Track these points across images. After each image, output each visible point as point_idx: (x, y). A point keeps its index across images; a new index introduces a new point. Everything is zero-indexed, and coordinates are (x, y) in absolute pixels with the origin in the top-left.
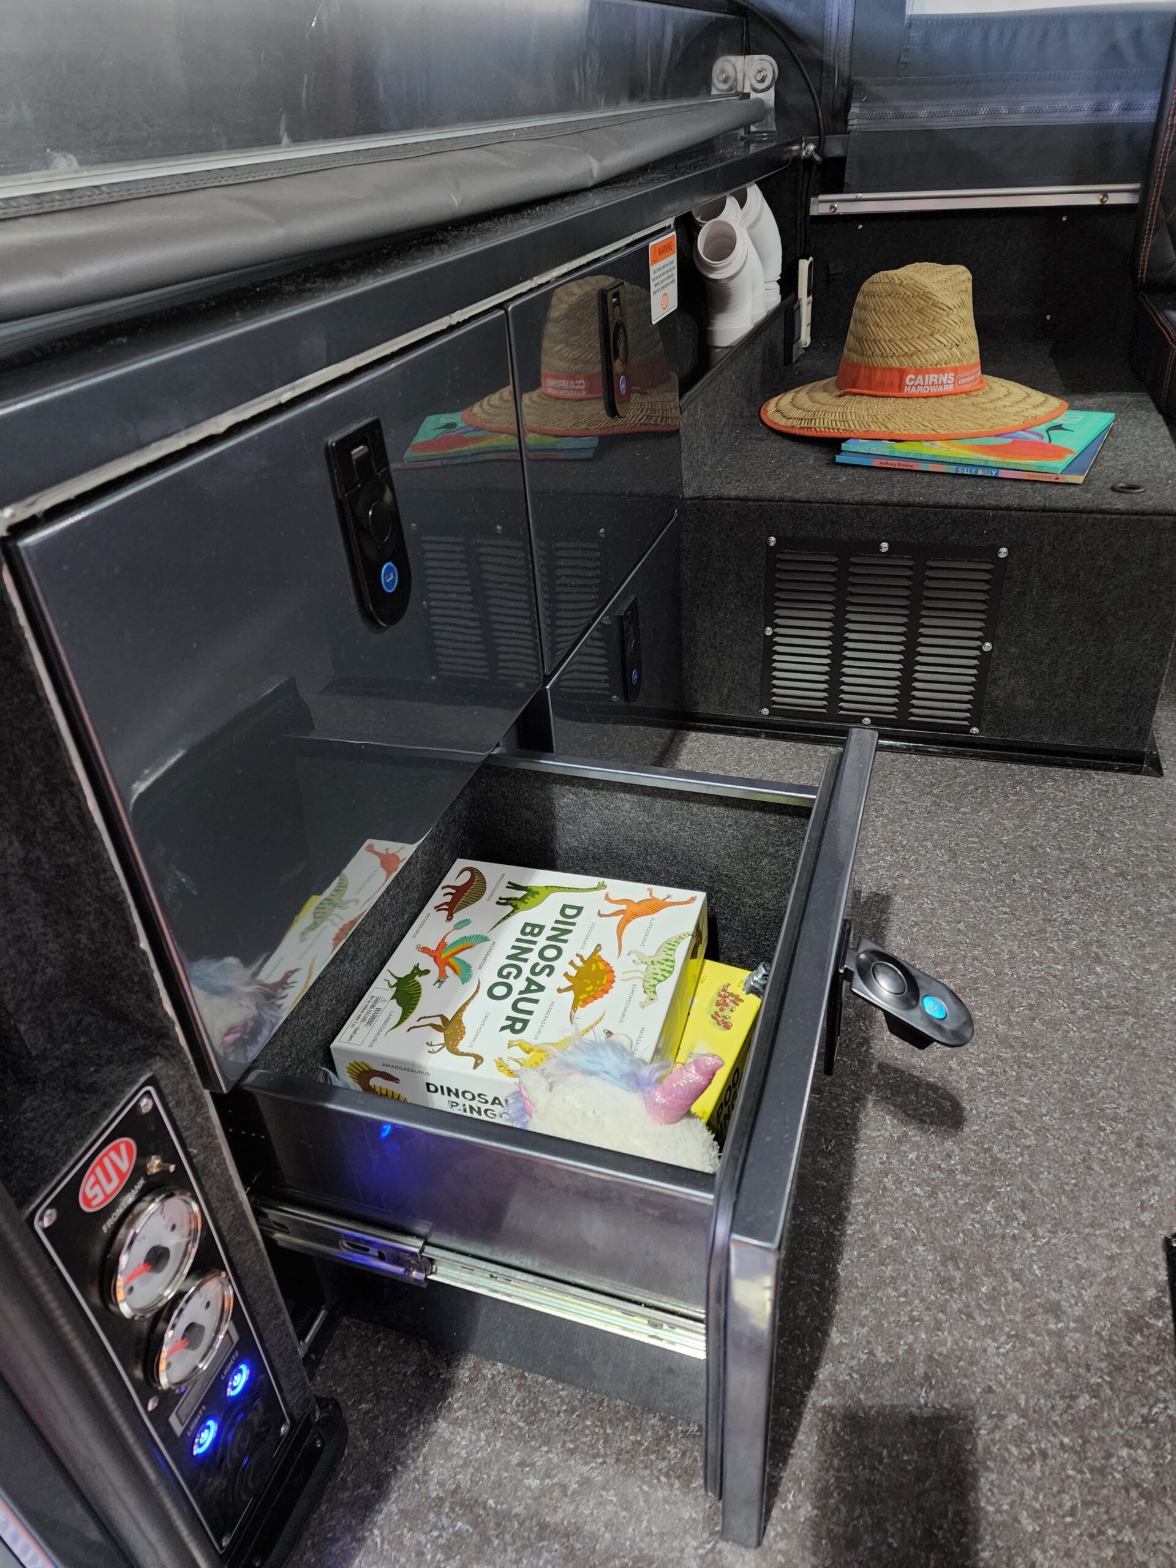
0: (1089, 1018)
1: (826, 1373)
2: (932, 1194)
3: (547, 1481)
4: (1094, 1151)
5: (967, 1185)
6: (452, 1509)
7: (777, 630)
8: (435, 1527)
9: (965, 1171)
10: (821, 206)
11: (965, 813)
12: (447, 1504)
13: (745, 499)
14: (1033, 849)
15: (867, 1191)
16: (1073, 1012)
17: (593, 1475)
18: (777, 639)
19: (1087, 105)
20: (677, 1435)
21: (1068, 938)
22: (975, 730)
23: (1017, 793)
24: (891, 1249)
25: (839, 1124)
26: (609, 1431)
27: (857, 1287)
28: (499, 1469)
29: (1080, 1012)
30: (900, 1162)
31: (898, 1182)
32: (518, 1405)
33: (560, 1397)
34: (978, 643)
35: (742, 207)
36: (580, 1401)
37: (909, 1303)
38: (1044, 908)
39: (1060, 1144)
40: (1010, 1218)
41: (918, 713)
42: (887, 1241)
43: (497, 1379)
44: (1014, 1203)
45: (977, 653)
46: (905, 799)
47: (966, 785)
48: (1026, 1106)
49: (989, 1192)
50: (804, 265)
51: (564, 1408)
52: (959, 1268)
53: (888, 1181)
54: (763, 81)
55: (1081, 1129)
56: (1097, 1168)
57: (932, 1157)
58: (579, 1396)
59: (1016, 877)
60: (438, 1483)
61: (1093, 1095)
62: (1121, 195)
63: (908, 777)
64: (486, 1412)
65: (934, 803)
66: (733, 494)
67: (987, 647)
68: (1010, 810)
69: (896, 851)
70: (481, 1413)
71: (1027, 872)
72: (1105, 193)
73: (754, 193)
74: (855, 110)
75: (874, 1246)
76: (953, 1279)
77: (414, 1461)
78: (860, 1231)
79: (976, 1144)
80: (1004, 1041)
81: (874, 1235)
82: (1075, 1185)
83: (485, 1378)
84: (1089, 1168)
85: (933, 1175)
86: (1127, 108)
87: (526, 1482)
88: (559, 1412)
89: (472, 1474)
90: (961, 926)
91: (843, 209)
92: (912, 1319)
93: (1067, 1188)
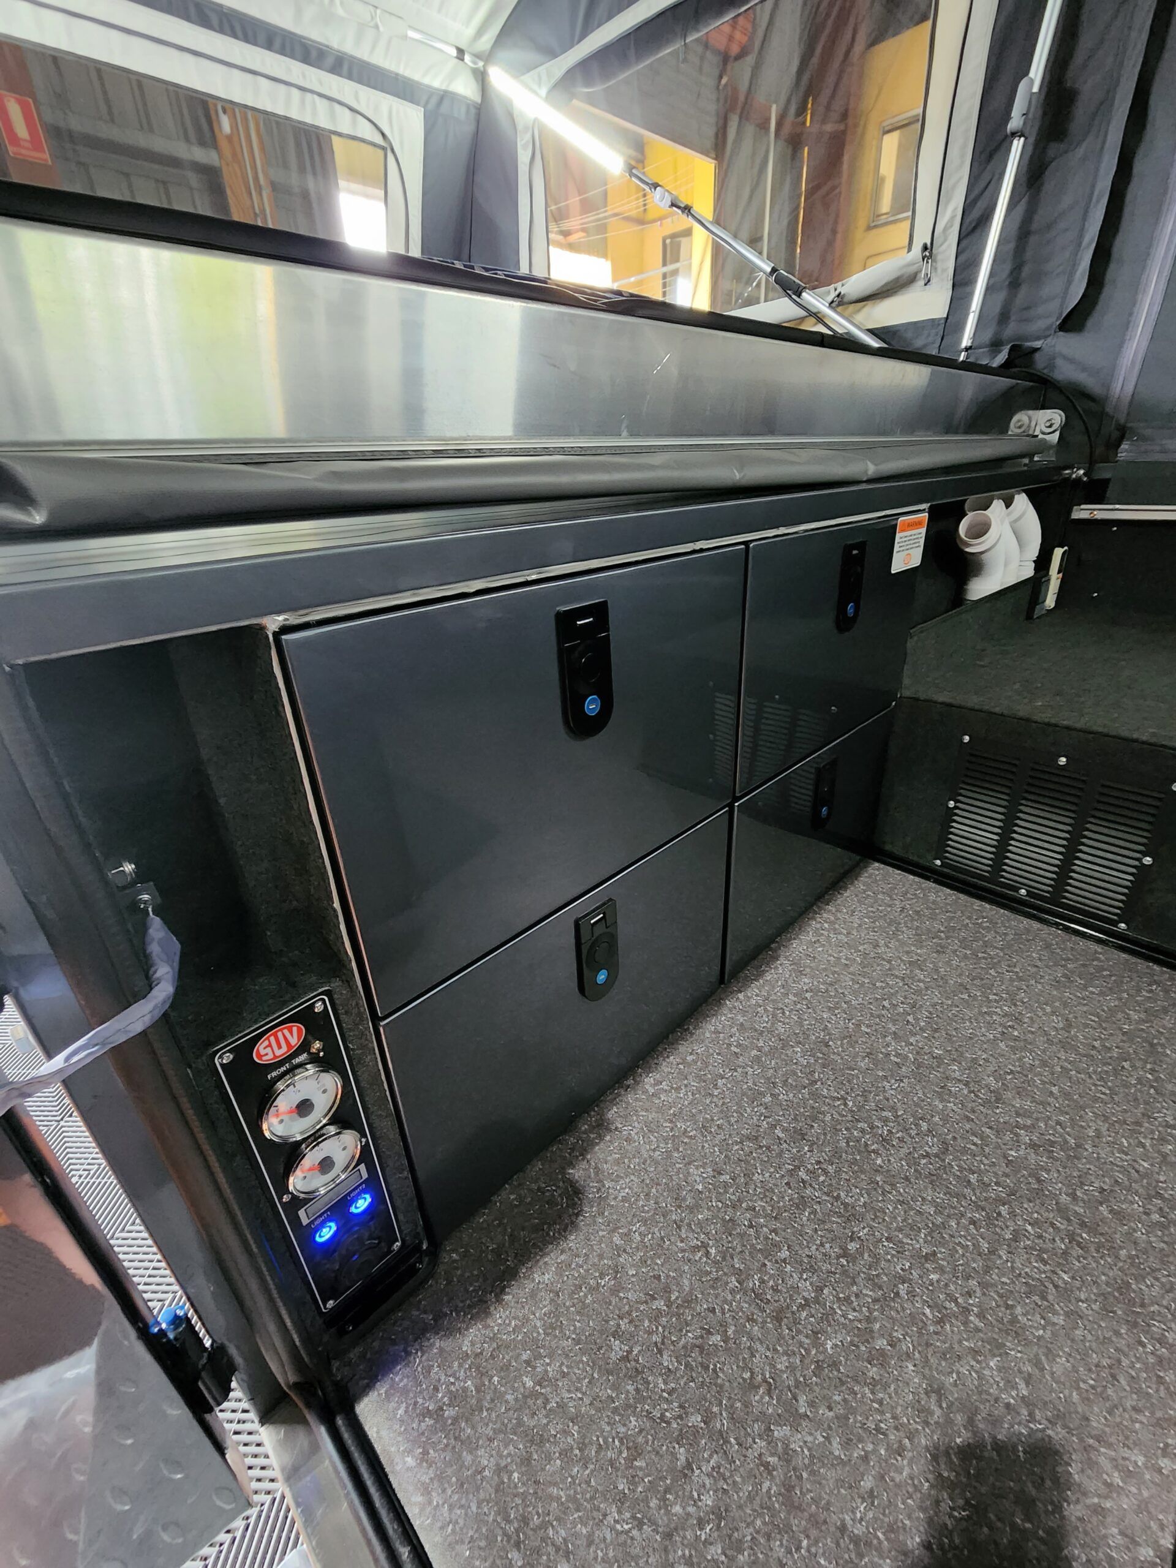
0: (1163, 1227)
2: (940, 1322)
3: (538, 1388)
4: (1125, 1362)
5: (978, 1330)
6: (470, 1368)
7: (958, 804)
8: (454, 1375)
9: (981, 1316)
10: (1082, 512)
11: (1093, 993)
12: (469, 1362)
13: (951, 705)
14: (1152, 1045)
15: (880, 1288)
16: (1147, 1214)
17: (571, 1404)
18: (956, 811)
20: (642, 1411)
21: (1163, 1140)
22: (1123, 925)
23: (1151, 991)
24: (882, 1352)
26: (596, 1375)
27: (839, 1371)
28: (512, 1357)
29: (1155, 1217)
30: (921, 1277)
31: (911, 1294)
32: (545, 1315)
33: (574, 1326)
34: (1138, 855)
35: (1007, 507)
36: (586, 1338)
38: (1146, 1103)
39: (1089, 1337)
40: (1011, 1385)
41: (1071, 896)
42: (881, 1343)
43: (541, 1286)
44: (1020, 1371)
45: (1136, 863)
46: (1039, 964)
47: (1101, 969)
48: (1066, 1283)
49: (998, 1348)
50: (1058, 552)
51: (574, 1336)
52: (941, 1407)
53: (903, 1289)
54: (1050, 427)
55: (1117, 1333)
56: (1123, 1382)
57: (952, 1287)
58: (587, 1334)
59: (1126, 1065)
60: (471, 1341)
61: (1143, 1305)
63: (1048, 946)
64: (523, 1307)
65: (1065, 976)
66: (942, 700)
67: (1148, 861)
68: (1139, 1004)
69: (1015, 1005)
70: (520, 1306)
71: (1138, 1064)
73: (1022, 501)
74: (1126, 446)
75: (867, 1341)
76: (932, 1413)
77: (465, 1315)
78: (860, 1321)
79: (1001, 1296)
80: (1062, 1211)
81: (872, 1331)
82: (1093, 1387)
83: (533, 1280)
84: (1114, 1377)
85: (947, 1304)
87: (525, 1378)
88: (569, 1338)
89: (494, 1350)
90: (1055, 1090)
91: (1100, 515)
92: (878, 1429)
93: (1082, 1385)
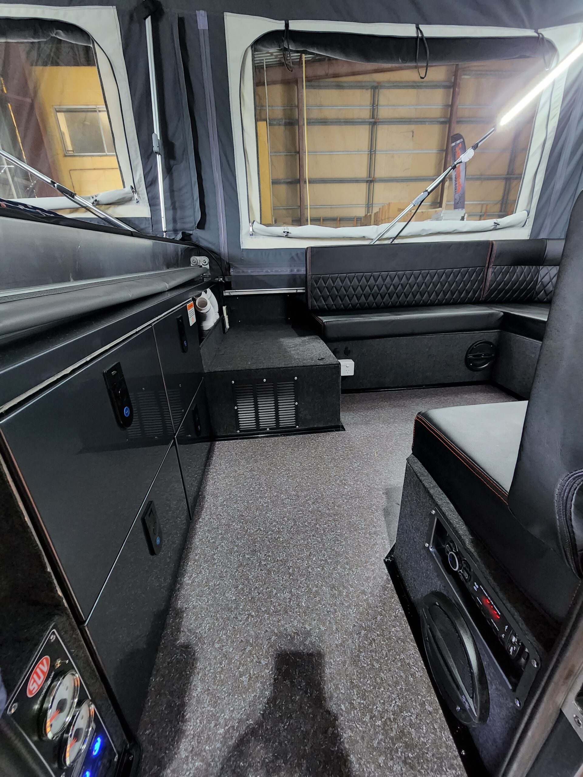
0: (347, 502)
1: (308, 641)
2: (323, 569)
3: (226, 728)
4: (360, 540)
5: (331, 562)
6: (193, 759)
7: (238, 407)
8: (187, 770)
9: (330, 558)
10: (226, 293)
11: (301, 451)
12: (190, 757)
13: (223, 371)
14: (320, 457)
15: (305, 575)
16: (344, 501)
17: (242, 716)
18: (239, 410)
19: (289, 270)
20: (267, 686)
21: (336, 480)
22: (297, 427)
23: (312, 442)
24: (316, 591)
25: (291, 556)
26: (244, 696)
27: (310, 608)
28: (208, 732)
29: (345, 501)
30: (312, 562)
31: (312, 569)
32: (209, 702)
33: (224, 691)
34: (294, 403)
35: (206, 293)
36: (231, 689)
37: (326, 607)
38: (328, 473)
39: (351, 541)
40: (345, 568)
41: (282, 425)
42: (315, 589)
43: (199, 695)
44: (345, 563)
45: (294, 406)
46: (284, 450)
47: (299, 443)
48: (340, 533)
49: (337, 563)
50: (224, 308)
51: (226, 695)
52: (336, 590)
53: (310, 570)
54: (205, 263)
55: (355, 535)
56: (362, 545)
57: (320, 557)
58: (231, 688)
59: (319, 466)
60: (185, 750)
61: (355, 524)
62: (300, 290)
63: (283, 443)
64: (198, 711)
65: (292, 450)
66: (219, 370)
67: (297, 403)
68: (312, 447)
69: (285, 466)
70: (196, 712)
71: (321, 464)
72: (297, 290)
73: (209, 290)
74: (231, 270)
75: (311, 592)
76: (335, 594)
77: (173, 746)
78: (306, 589)
79: (330, 549)
80: (329, 515)
81: (310, 589)
82: (358, 552)
83: (194, 697)
84: (360, 546)
85: (322, 563)
86: (298, 271)
87: (218, 732)
88: (225, 698)
89: (198, 740)
90: (309, 484)
91: (232, 294)
92: (328, 612)
93: (356, 554)
